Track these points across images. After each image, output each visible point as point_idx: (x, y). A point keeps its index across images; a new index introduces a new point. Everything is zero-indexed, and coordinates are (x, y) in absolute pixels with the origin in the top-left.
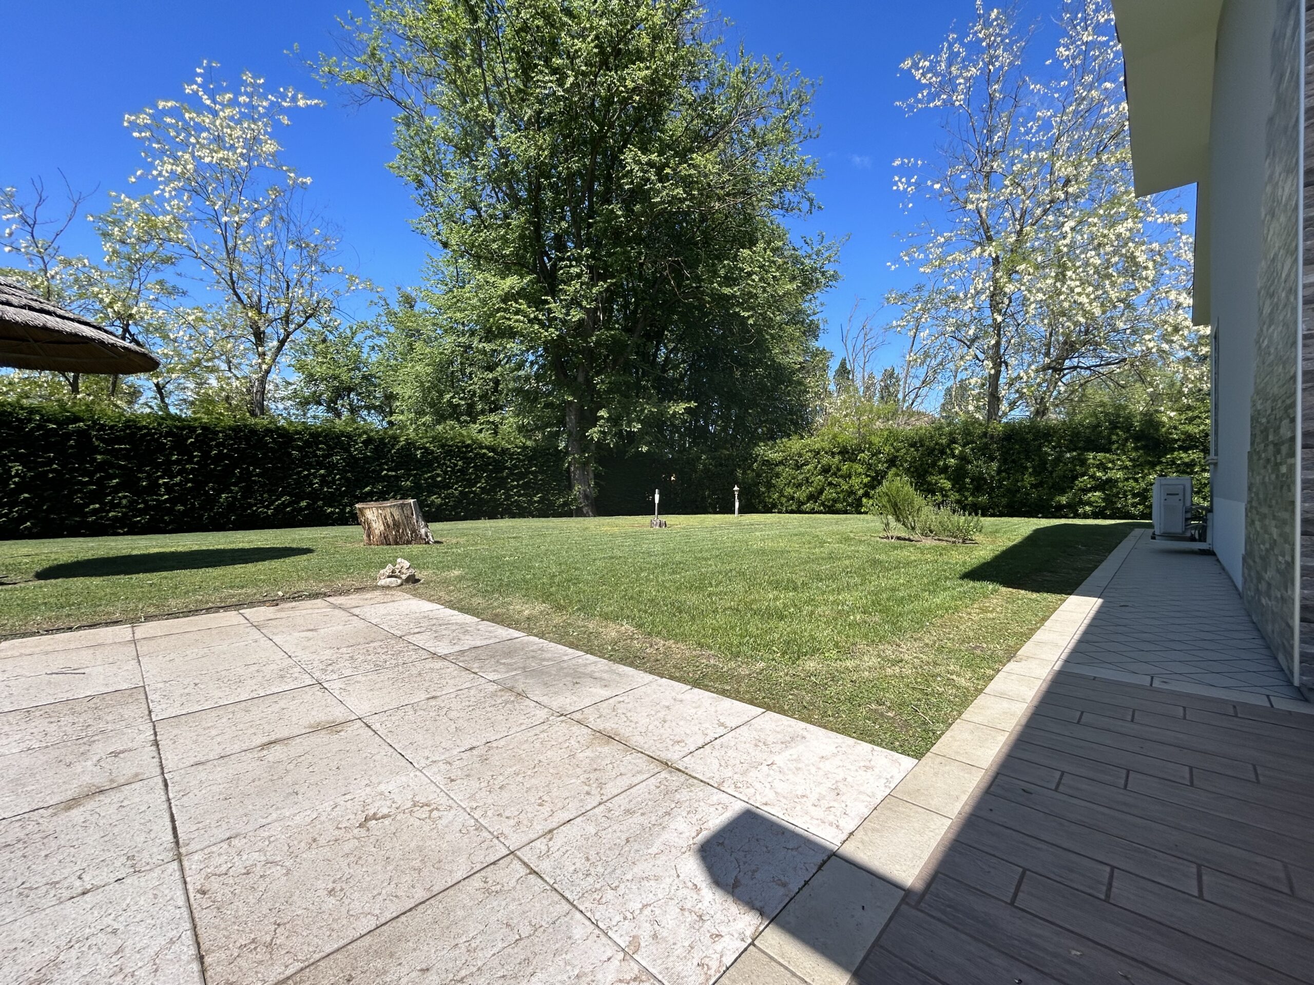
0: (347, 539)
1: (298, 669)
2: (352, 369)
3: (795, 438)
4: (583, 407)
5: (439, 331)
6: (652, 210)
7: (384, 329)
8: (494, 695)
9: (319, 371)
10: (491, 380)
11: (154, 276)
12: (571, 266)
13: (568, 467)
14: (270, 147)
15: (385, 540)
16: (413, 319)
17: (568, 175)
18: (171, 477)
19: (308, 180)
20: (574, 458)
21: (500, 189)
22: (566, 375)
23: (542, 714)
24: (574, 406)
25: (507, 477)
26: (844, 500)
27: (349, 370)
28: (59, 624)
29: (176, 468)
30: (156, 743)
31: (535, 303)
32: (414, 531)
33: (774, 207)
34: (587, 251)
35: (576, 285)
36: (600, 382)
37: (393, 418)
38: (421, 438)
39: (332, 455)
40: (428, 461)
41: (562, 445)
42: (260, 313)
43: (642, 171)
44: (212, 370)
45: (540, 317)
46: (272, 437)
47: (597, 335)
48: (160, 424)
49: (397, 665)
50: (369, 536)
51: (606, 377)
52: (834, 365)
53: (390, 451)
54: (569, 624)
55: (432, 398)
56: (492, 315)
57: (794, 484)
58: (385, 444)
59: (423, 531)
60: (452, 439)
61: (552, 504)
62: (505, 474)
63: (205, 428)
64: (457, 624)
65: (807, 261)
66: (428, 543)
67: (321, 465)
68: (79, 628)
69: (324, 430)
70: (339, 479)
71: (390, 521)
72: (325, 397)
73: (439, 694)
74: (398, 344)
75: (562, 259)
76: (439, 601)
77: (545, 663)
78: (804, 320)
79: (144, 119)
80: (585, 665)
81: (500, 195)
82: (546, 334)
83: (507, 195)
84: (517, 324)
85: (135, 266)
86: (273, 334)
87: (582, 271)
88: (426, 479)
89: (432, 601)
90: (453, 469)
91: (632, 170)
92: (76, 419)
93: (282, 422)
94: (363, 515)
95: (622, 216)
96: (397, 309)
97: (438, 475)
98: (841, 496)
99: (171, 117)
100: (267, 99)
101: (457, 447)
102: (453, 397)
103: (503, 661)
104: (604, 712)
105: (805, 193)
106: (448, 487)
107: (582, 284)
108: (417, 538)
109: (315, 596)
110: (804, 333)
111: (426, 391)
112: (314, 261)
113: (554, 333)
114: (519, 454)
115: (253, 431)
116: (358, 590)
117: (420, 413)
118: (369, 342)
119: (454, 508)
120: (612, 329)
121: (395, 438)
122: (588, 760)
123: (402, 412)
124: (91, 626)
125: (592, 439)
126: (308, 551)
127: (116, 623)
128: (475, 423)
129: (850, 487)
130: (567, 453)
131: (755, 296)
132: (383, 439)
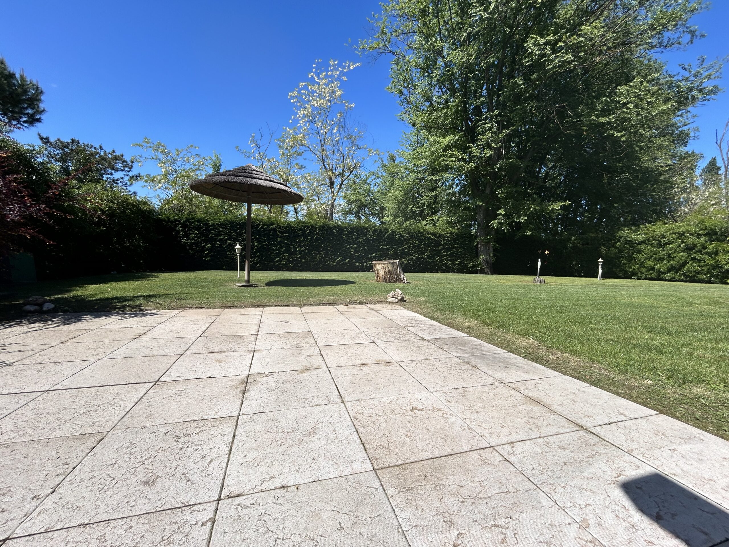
0: (368, 278)
1: (363, 335)
2: (366, 196)
3: (659, 223)
4: (488, 208)
5: (407, 172)
6: (545, 75)
7: (380, 174)
8: (459, 364)
9: (352, 198)
10: (433, 196)
11: (295, 162)
12: (486, 123)
13: (477, 244)
14: (339, 93)
15: (385, 280)
16: (395, 167)
17: (487, 67)
18: (301, 248)
19: (353, 105)
20: (481, 239)
21: (444, 86)
22: (478, 190)
23: (490, 380)
24: (482, 208)
25: (441, 250)
26: (708, 272)
27: (365, 196)
28: (278, 304)
29: (303, 244)
30: (321, 355)
31: (461, 149)
32: (398, 276)
33: (652, 47)
34: (496, 112)
35: (489, 134)
36: (501, 193)
37: (384, 220)
38: (398, 229)
39: (359, 238)
40: (402, 241)
41: (474, 232)
42: (333, 173)
43: (540, 49)
44: (313, 201)
45: (465, 157)
46: (336, 230)
47: (500, 164)
48: (298, 225)
49: (406, 340)
50: (377, 277)
51: (504, 189)
52: (703, 164)
53: (384, 236)
54: (494, 334)
55: (402, 208)
56: (437, 160)
57: (655, 258)
58: (382, 232)
59: (402, 277)
60: (413, 229)
61: (466, 266)
62: (440, 248)
63: (312, 227)
64: (430, 325)
65: (683, 84)
66: (404, 283)
67: (354, 243)
68: (284, 306)
69: (356, 226)
70: (362, 250)
71: (387, 270)
72: (354, 210)
73: (430, 358)
74: (387, 181)
75: (480, 120)
76: (417, 312)
77: (484, 353)
78: (674, 131)
79: (295, 94)
80: (510, 358)
81: (444, 90)
82: (468, 166)
83: (448, 89)
84: (451, 163)
85: (289, 158)
86: (337, 181)
87: (492, 125)
88: (400, 250)
89: (414, 312)
90: (413, 245)
91: (532, 52)
92: (273, 224)
93: (340, 223)
94: (376, 267)
95: (523, 84)
96: (387, 163)
97: (406, 248)
98: (705, 269)
99: (304, 90)
100: (338, 70)
101: (416, 233)
102: (413, 207)
103: (460, 348)
104: (530, 387)
105: (687, 28)
106: (410, 254)
107: (492, 133)
108: (399, 280)
109: (361, 303)
110: (673, 142)
111: (399, 205)
112: (354, 144)
113: (473, 165)
114: (448, 237)
115: (329, 227)
116: (379, 302)
117: (397, 216)
118: (374, 182)
119: (413, 266)
120: (510, 159)
121: (387, 229)
122: (526, 411)
123: (388, 216)
124: (288, 306)
125: (493, 227)
126: (353, 283)
127: (295, 305)
128: (424, 221)
129: (715, 262)
130: (477, 236)
131: (629, 120)
132: (381, 230)
